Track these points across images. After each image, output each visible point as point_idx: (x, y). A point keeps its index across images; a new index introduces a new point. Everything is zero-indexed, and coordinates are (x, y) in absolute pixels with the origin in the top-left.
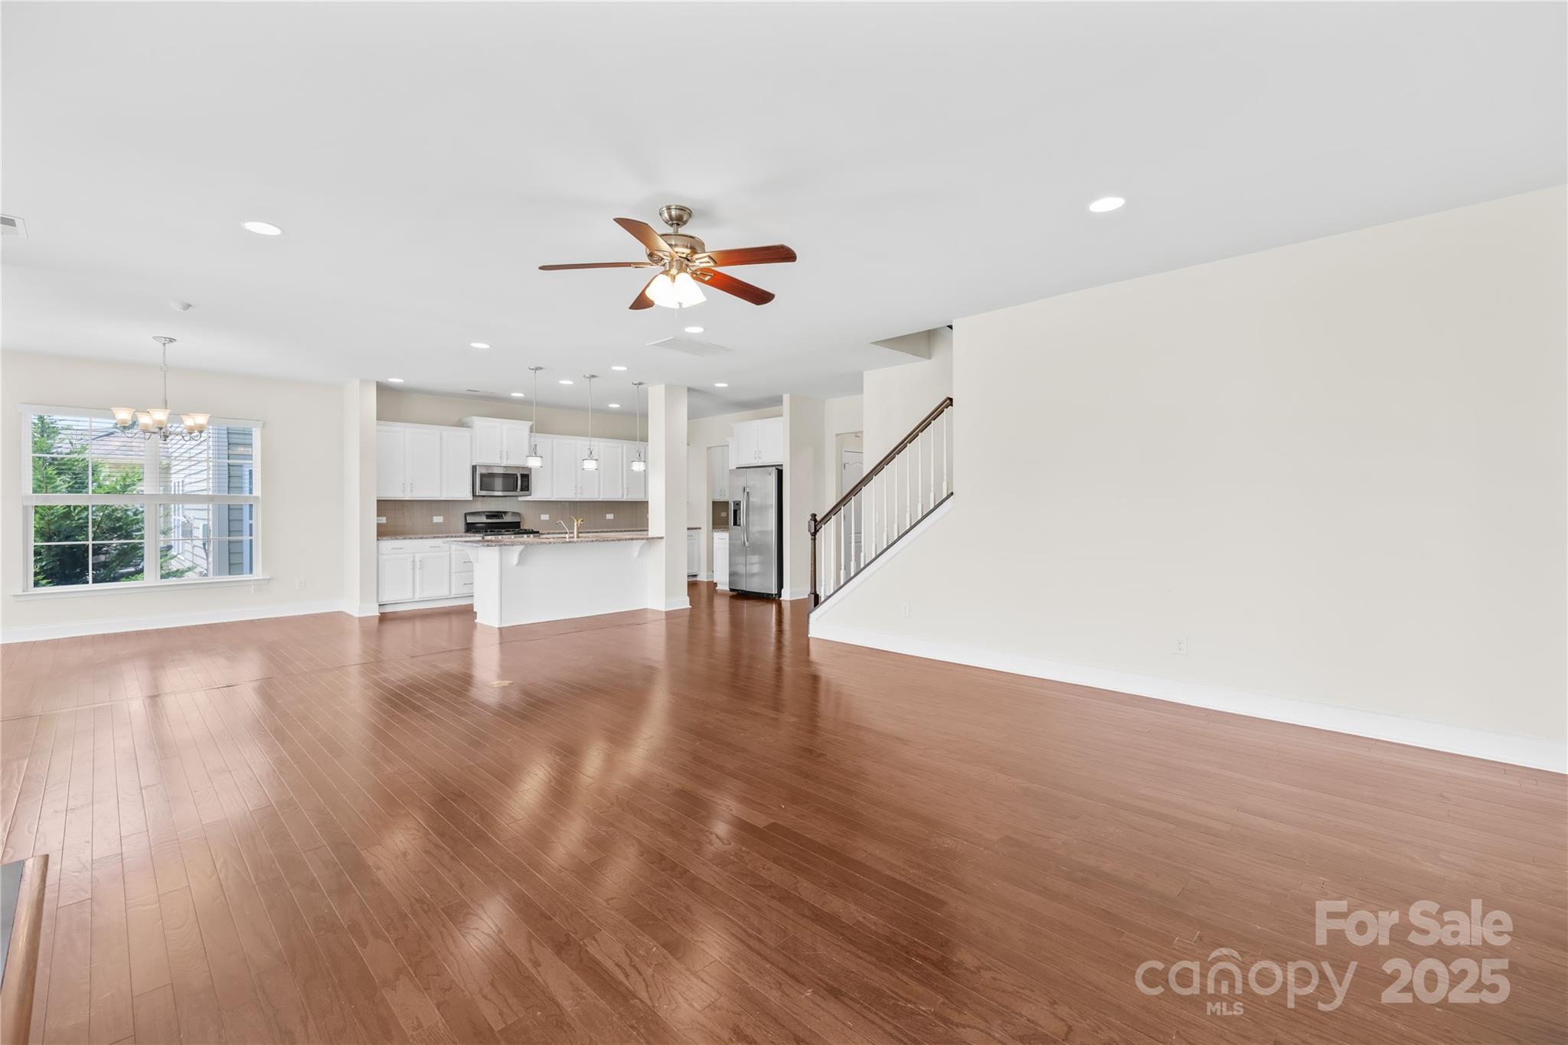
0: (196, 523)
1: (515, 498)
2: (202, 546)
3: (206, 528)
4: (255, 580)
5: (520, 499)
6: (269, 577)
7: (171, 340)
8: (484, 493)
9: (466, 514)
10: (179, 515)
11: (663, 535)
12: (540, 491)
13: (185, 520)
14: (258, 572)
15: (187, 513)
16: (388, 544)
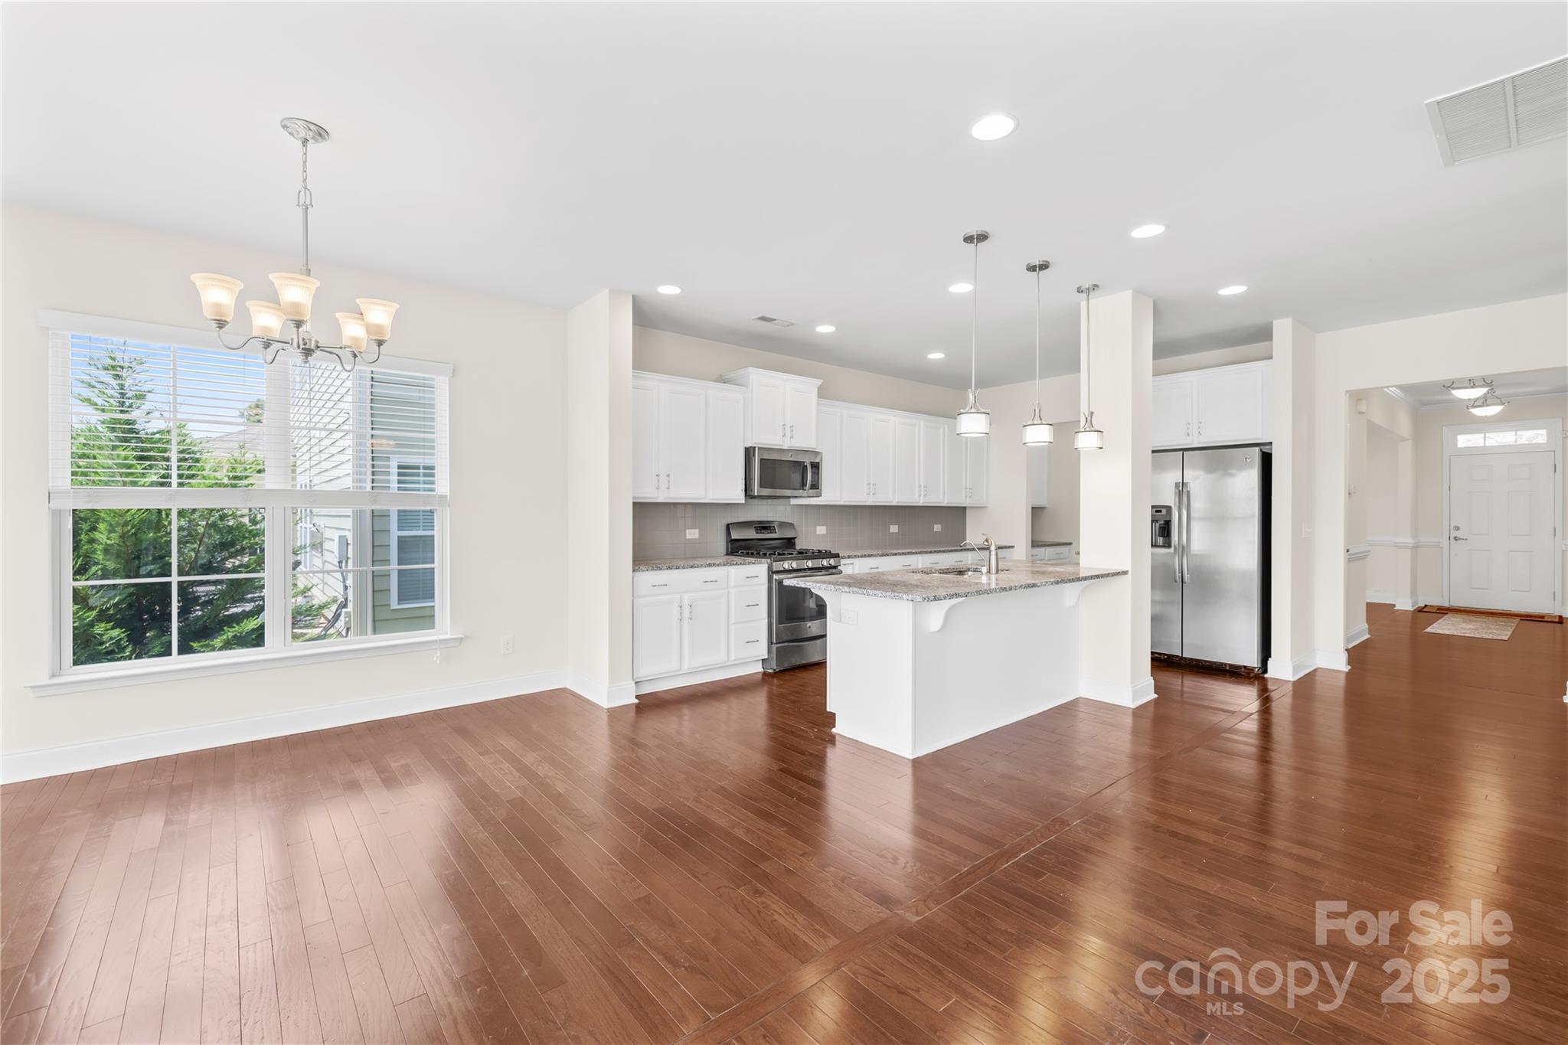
0: (328, 534)
1: (787, 500)
2: (338, 564)
3: (344, 543)
4: (441, 641)
5: (793, 501)
6: (462, 636)
7: (321, 133)
8: (766, 492)
9: (728, 526)
10: (306, 522)
11: (1127, 567)
12: (835, 490)
13: (314, 529)
14: (444, 627)
15: (316, 520)
16: (648, 578)
